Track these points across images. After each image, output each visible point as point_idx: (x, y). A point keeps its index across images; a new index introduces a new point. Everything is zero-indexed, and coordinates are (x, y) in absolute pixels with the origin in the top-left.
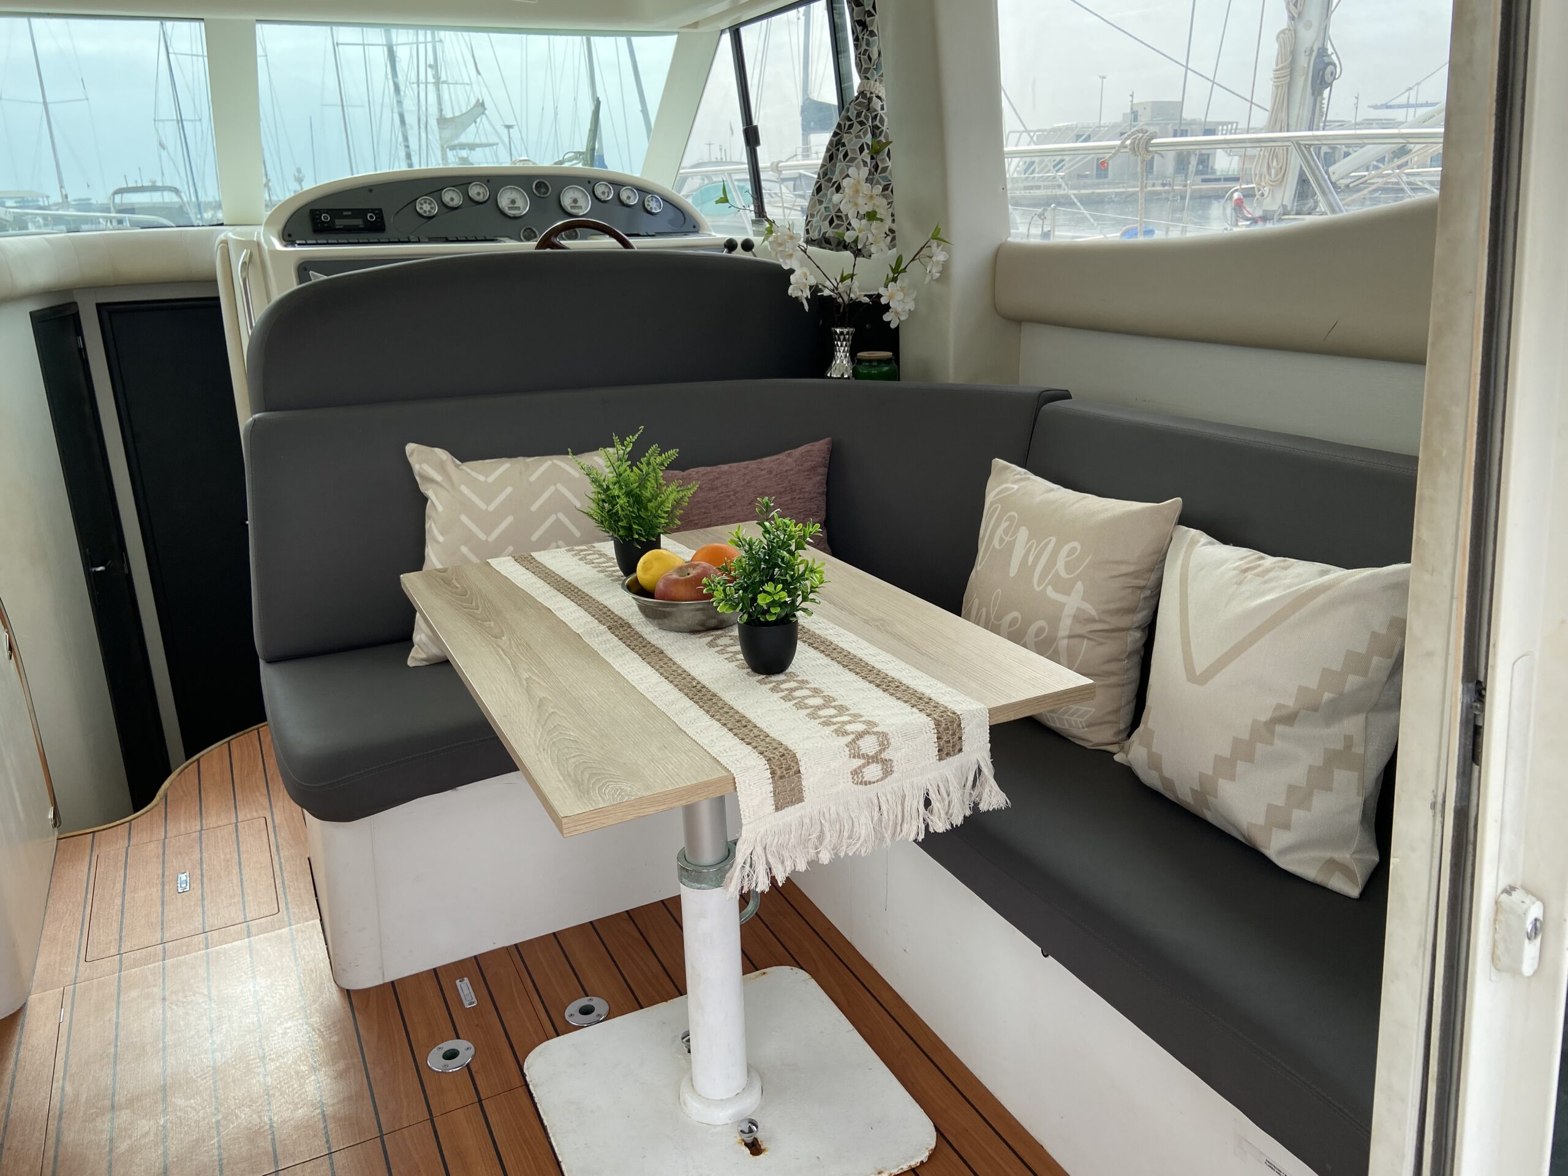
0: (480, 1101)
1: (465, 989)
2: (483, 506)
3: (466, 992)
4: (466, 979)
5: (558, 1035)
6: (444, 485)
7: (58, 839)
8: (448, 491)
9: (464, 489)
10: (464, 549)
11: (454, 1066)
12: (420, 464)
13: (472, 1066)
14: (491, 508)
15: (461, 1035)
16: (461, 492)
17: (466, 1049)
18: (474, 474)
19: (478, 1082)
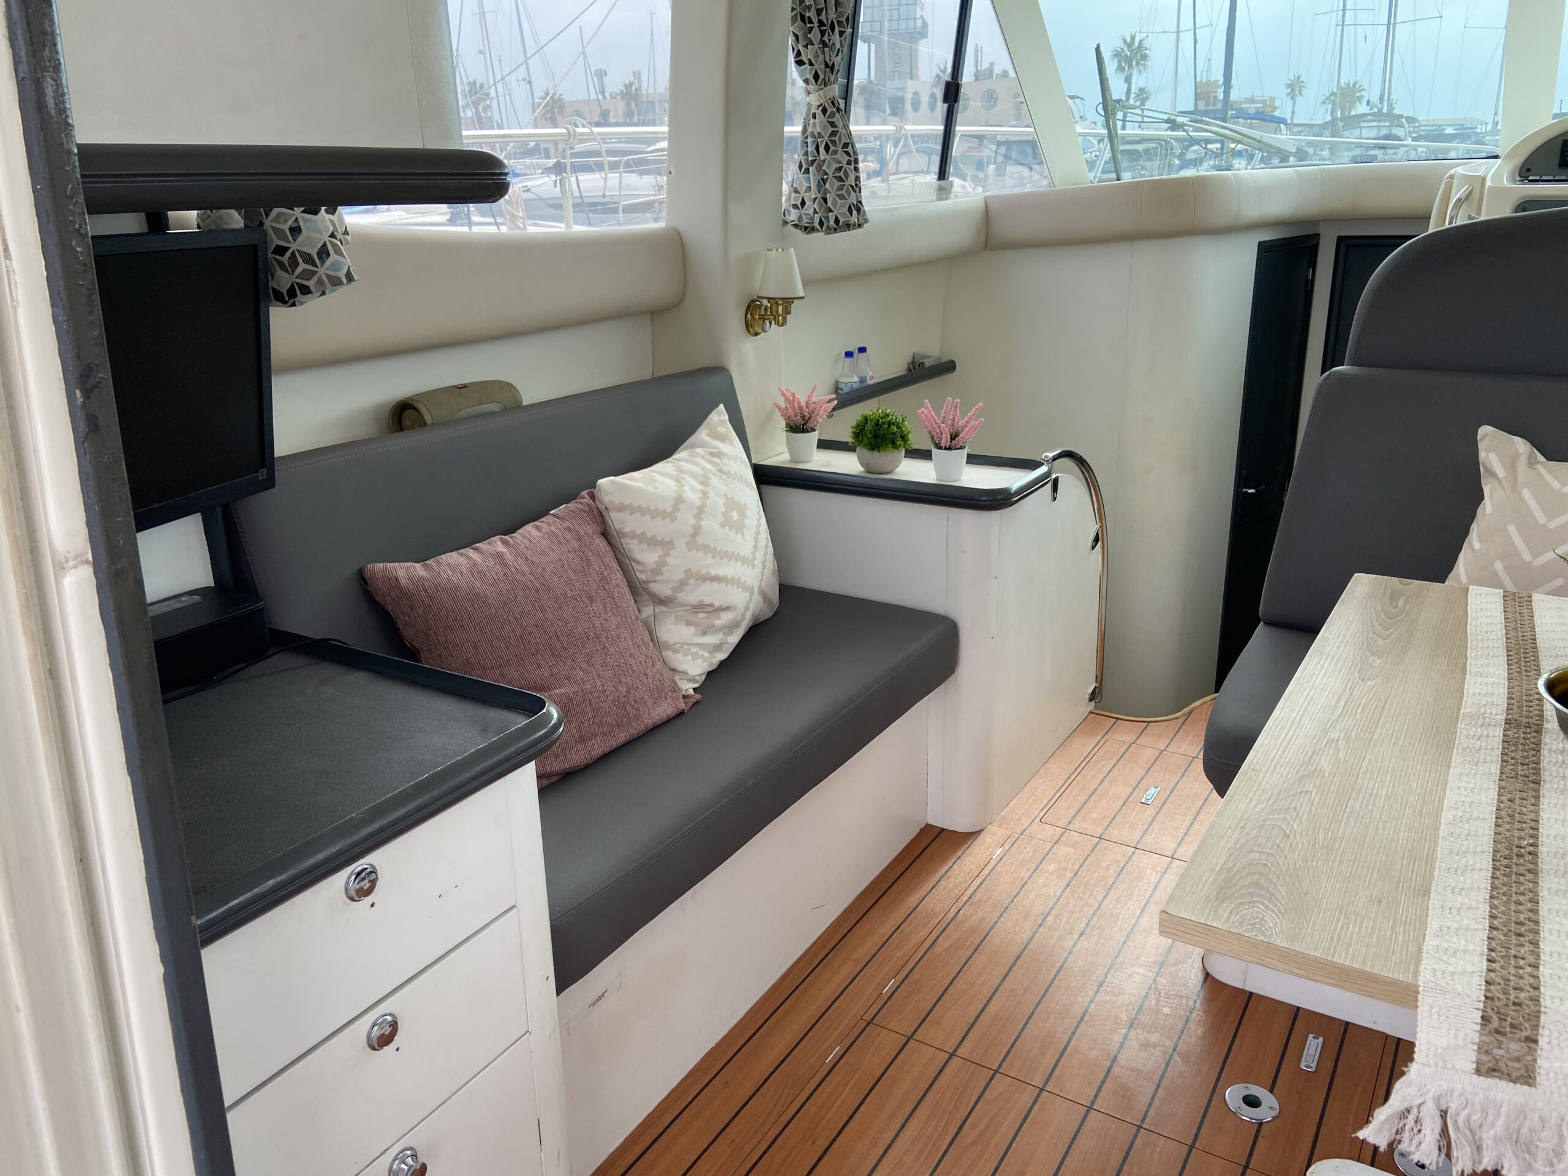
0: (1246, 1167)
1: (1313, 1046)
2: (1541, 518)
3: (1312, 1052)
4: (1321, 1039)
5: (1372, 1165)
6: (1504, 484)
7: (1090, 712)
8: (1505, 491)
9: (1526, 494)
10: (1499, 565)
11: (1249, 1114)
12: (1488, 453)
13: (1264, 1126)
14: (1553, 525)
15: (1275, 1090)
16: (1521, 496)
17: (1269, 1107)
18: (1549, 478)
19: (1257, 1148)
